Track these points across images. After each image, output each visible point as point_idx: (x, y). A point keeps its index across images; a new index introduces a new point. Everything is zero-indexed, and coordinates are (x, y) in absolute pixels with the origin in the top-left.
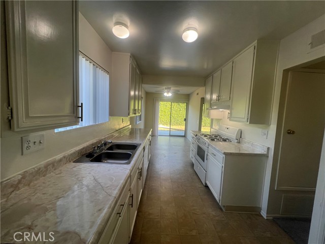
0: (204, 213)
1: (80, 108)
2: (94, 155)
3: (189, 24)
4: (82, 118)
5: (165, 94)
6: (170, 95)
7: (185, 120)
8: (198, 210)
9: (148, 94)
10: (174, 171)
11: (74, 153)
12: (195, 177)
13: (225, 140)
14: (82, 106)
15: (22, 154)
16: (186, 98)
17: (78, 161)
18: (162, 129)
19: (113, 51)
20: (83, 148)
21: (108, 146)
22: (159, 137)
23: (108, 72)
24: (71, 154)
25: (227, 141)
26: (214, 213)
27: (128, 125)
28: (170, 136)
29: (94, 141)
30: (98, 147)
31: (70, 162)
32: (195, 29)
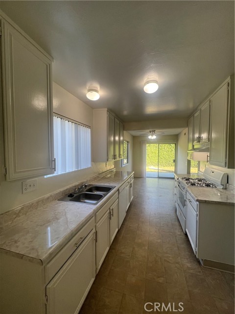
0: (178, 263)
1: (54, 162)
2: (73, 196)
3: (148, 78)
4: (55, 169)
5: (150, 137)
6: (154, 137)
7: (174, 161)
8: (170, 258)
9: (134, 138)
10: (155, 214)
11: (59, 193)
12: (177, 223)
13: (208, 185)
14: (55, 161)
15: (22, 193)
16: (175, 139)
17: (62, 199)
18: (153, 170)
19: (93, 109)
20: (67, 189)
21: (88, 188)
22: (147, 179)
23: (89, 127)
24: (57, 194)
25: (211, 186)
26: (189, 265)
27: (112, 168)
28: (159, 178)
29: (77, 183)
30: (79, 188)
31: (56, 200)
32: (155, 81)
